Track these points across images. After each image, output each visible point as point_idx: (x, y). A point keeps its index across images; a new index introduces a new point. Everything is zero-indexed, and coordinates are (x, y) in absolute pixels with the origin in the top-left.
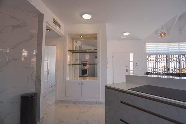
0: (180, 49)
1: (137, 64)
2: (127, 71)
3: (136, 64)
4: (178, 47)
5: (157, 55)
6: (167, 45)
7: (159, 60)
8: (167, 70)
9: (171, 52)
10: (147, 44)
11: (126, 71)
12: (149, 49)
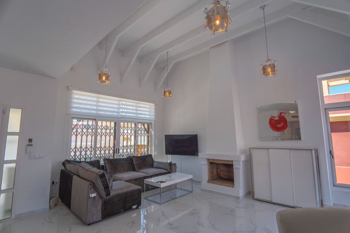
0: (138, 112)
4: (135, 108)
5: (95, 120)
6: (117, 102)
7: (99, 131)
8: (114, 151)
9: (122, 117)
10: (75, 92)
12: (81, 106)
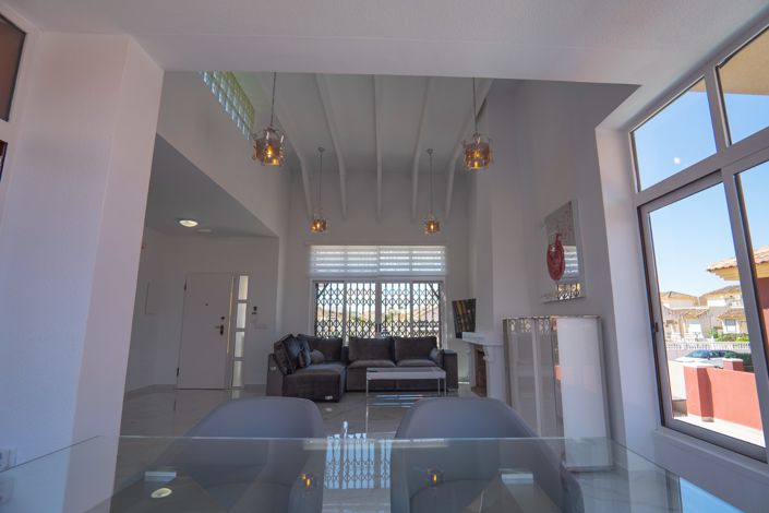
1: (255, 308)
2: (222, 332)
3: (253, 310)
4: (408, 258)
5: (343, 282)
11: (219, 330)
12: (324, 265)
